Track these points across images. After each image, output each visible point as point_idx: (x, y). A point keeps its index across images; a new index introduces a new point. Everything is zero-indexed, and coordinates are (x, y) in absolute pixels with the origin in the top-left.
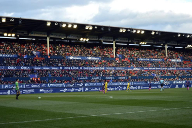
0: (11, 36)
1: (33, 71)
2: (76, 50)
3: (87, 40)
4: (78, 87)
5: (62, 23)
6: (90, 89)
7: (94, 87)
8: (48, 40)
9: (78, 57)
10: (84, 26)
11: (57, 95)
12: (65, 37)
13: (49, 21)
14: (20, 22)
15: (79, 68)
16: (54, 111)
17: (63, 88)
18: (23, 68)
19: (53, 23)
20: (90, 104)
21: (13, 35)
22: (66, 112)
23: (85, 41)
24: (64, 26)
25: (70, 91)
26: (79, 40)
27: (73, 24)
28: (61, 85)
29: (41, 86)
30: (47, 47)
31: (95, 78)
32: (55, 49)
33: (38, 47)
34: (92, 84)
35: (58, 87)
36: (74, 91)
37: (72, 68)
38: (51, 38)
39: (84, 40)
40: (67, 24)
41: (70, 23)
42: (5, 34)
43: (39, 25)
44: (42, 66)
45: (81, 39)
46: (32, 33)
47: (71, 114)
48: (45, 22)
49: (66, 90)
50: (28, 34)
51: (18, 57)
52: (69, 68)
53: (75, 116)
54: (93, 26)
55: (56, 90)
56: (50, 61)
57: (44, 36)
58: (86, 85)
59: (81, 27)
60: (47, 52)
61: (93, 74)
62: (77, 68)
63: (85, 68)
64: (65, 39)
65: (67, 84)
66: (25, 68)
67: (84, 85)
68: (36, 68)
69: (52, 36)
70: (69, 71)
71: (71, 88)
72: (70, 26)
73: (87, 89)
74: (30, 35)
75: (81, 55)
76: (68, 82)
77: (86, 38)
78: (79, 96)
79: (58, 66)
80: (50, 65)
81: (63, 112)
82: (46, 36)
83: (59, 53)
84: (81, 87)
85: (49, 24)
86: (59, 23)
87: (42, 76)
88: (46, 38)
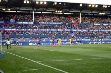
0: (59, 12)
1: (72, 32)
2: (97, 20)
3: (104, 14)
4: (98, 41)
5: (89, 4)
6: (105, 43)
7: (107, 41)
8: (81, 14)
9: (98, 24)
10: (102, 5)
11: (86, 45)
12: (90, 12)
13: (81, 4)
14: (65, 4)
15: (99, 30)
16: (85, 54)
17: (89, 42)
18: (66, 30)
19: (83, 4)
20: (106, 51)
21: (61, 12)
22: (92, 55)
23: (103, 15)
24: (90, 6)
25: (93, 44)
26: (99, 14)
27: (95, 5)
28: (88, 40)
29: (76, 40)
30: (80, 18)
31: (108, 36)
32: (84, 19)
33: (75, 19)
34: (107, 40)
35: (86, 41)
36: (96, 43)
37: (94, 30)
38: (82, 13)
39: (102, 14)
40: (92, 5)
42: (56, 11)
43: (75, 6)
44: (77, 29)
45: (100, 13)
46: (71, 10)
47: (94, 57)
48: (79, 4)
49: (91, 42)
50: (69, 11)
51: (64, 24)
52: (93, 30)
53: (97, 58)
54: (108, 6)
55: (85, 42)
56: (81, 26)
57: (78, 12)
58: (103, 40)
59: (100, 6)
60: (79, 21)
61: (107, 34)
62: (98, 30)
63: (102, 30)
64: (90, 13)
65: (92, 39)
66: (68, 30)
67: (101, 40)
68: (74, 30)
69: (83, 12)
70: (93, 32)
71: (94, 42)
72: (93, 6)
73: (103, 42)
74: (70, 11)
75: (100, 23)
76: (92, 38)
77: (103, 13)
78: (99, 46)
79: (86, 29)
80: (81, 28)
81: (90, 55)
82: (79, 12)
83: (86, 22)
84: (100, 41)
85: (81, 5)
86: (87, 4)
87: (77, 35)
88: (79, 13)
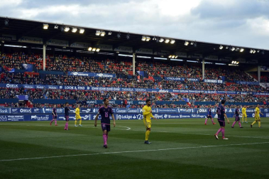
2: (83, 63)
3: (98, 50)
4: (84, 114)
5: (64, 26)
6: (100, 117)
8: (44, 49)
9: (85, 73)
10: (94, 31)
12: (68, 46)
13: (46, 23)
14: (6, 23)
15: (86, 88)
17: (63, 114)
18: (8, 86)
19: (51, 26)
23: (95, 52)
24: (67, 30)
25: (72, 119)
26: (87, 50)
27: (79, 28)
28: (61, 110)
29: (32, 110)
30: (42, 57)
32: (53, 60)
33: (30, 59)
37: (75, 88)
38: (48, 47)
39: (94, 50)
40: (71, 28)
41: (75, 27)
44: (35, 84)
45: (90, 49)
46: (22, 39)
47: (74, 150)
48: (41, 24)
50: (17, 39)
51: (4, 70)
52: (72, 88)
53: (80, 153)
54: (107, 32)
56: (46, 77)
57: (38, 43)
58: (94, 111)
59: (89, 32)
60: (42, 65)
61: (104, 97)
62: (83, 88)
63: (93, 88)
64: (67, 48)
66: (12, 86)
67: (92, 111)
68: (27, 87)
69: (50, 44)
70: (72, 91)
72: (74, 31)
73: (95, 116)
74: (19, 41)
75: (89, 71)
76: (71, 107)
77: (97, 48)
78: (86, 126)
79: (57, 84)
80: (46, 83)
81: (64, 147)
82: (42, 43)
83: (58, 67)
84: (88, 114)
85: (46, 27)
86: (60, 26)
87: (34, 97)
88: (42, 46)
